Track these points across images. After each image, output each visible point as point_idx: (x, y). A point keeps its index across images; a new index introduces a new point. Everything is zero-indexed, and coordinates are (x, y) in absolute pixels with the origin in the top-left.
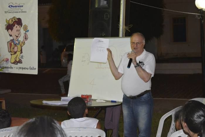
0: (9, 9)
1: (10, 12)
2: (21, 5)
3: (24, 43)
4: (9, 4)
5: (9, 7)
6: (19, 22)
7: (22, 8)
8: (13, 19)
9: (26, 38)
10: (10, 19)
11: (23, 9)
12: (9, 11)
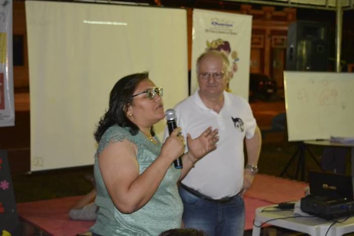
0: (212, 26)
1: (213, 32)
2: (230, 23)
3: (232, 76)
4: (212, 19)
5: (213, 23)
6: (226, 46)
7: (231, 28)
8: (218, 42)
9: (235, 69)
10: (213, 42)
11: (233, 29)
12: (213, 30)
